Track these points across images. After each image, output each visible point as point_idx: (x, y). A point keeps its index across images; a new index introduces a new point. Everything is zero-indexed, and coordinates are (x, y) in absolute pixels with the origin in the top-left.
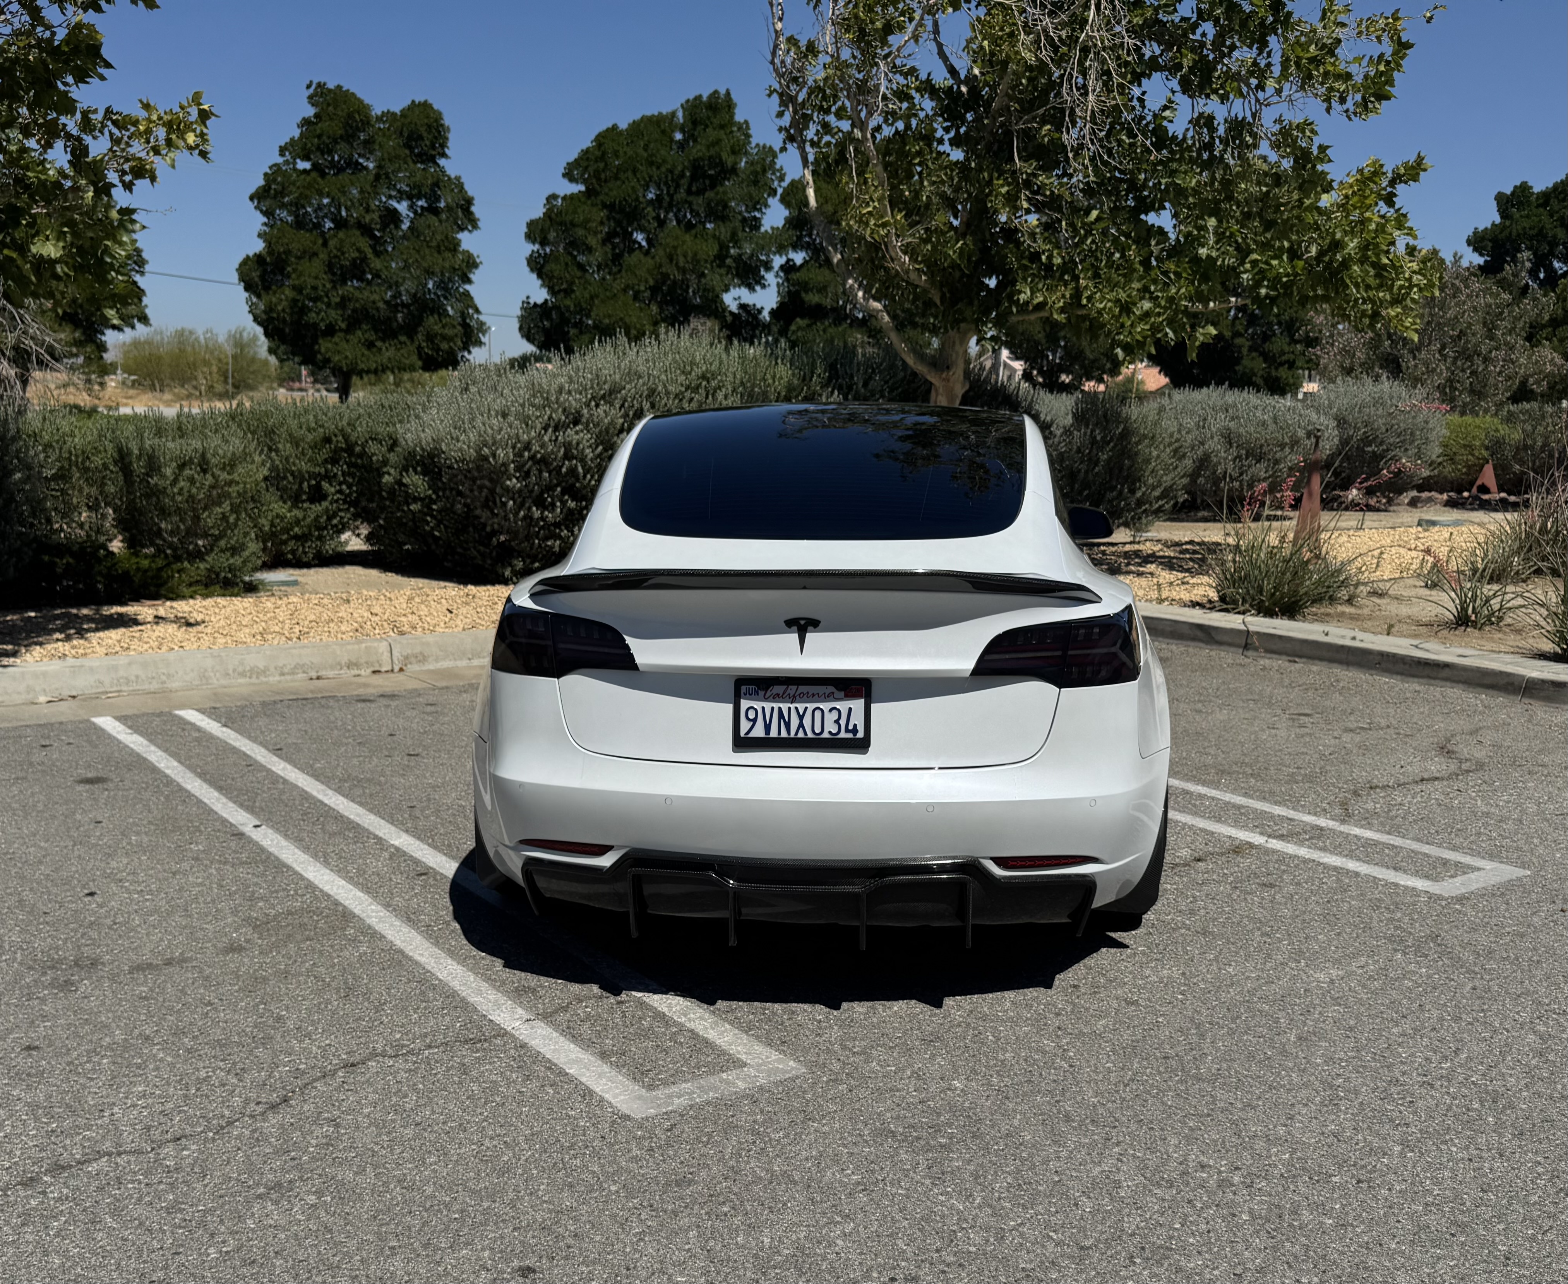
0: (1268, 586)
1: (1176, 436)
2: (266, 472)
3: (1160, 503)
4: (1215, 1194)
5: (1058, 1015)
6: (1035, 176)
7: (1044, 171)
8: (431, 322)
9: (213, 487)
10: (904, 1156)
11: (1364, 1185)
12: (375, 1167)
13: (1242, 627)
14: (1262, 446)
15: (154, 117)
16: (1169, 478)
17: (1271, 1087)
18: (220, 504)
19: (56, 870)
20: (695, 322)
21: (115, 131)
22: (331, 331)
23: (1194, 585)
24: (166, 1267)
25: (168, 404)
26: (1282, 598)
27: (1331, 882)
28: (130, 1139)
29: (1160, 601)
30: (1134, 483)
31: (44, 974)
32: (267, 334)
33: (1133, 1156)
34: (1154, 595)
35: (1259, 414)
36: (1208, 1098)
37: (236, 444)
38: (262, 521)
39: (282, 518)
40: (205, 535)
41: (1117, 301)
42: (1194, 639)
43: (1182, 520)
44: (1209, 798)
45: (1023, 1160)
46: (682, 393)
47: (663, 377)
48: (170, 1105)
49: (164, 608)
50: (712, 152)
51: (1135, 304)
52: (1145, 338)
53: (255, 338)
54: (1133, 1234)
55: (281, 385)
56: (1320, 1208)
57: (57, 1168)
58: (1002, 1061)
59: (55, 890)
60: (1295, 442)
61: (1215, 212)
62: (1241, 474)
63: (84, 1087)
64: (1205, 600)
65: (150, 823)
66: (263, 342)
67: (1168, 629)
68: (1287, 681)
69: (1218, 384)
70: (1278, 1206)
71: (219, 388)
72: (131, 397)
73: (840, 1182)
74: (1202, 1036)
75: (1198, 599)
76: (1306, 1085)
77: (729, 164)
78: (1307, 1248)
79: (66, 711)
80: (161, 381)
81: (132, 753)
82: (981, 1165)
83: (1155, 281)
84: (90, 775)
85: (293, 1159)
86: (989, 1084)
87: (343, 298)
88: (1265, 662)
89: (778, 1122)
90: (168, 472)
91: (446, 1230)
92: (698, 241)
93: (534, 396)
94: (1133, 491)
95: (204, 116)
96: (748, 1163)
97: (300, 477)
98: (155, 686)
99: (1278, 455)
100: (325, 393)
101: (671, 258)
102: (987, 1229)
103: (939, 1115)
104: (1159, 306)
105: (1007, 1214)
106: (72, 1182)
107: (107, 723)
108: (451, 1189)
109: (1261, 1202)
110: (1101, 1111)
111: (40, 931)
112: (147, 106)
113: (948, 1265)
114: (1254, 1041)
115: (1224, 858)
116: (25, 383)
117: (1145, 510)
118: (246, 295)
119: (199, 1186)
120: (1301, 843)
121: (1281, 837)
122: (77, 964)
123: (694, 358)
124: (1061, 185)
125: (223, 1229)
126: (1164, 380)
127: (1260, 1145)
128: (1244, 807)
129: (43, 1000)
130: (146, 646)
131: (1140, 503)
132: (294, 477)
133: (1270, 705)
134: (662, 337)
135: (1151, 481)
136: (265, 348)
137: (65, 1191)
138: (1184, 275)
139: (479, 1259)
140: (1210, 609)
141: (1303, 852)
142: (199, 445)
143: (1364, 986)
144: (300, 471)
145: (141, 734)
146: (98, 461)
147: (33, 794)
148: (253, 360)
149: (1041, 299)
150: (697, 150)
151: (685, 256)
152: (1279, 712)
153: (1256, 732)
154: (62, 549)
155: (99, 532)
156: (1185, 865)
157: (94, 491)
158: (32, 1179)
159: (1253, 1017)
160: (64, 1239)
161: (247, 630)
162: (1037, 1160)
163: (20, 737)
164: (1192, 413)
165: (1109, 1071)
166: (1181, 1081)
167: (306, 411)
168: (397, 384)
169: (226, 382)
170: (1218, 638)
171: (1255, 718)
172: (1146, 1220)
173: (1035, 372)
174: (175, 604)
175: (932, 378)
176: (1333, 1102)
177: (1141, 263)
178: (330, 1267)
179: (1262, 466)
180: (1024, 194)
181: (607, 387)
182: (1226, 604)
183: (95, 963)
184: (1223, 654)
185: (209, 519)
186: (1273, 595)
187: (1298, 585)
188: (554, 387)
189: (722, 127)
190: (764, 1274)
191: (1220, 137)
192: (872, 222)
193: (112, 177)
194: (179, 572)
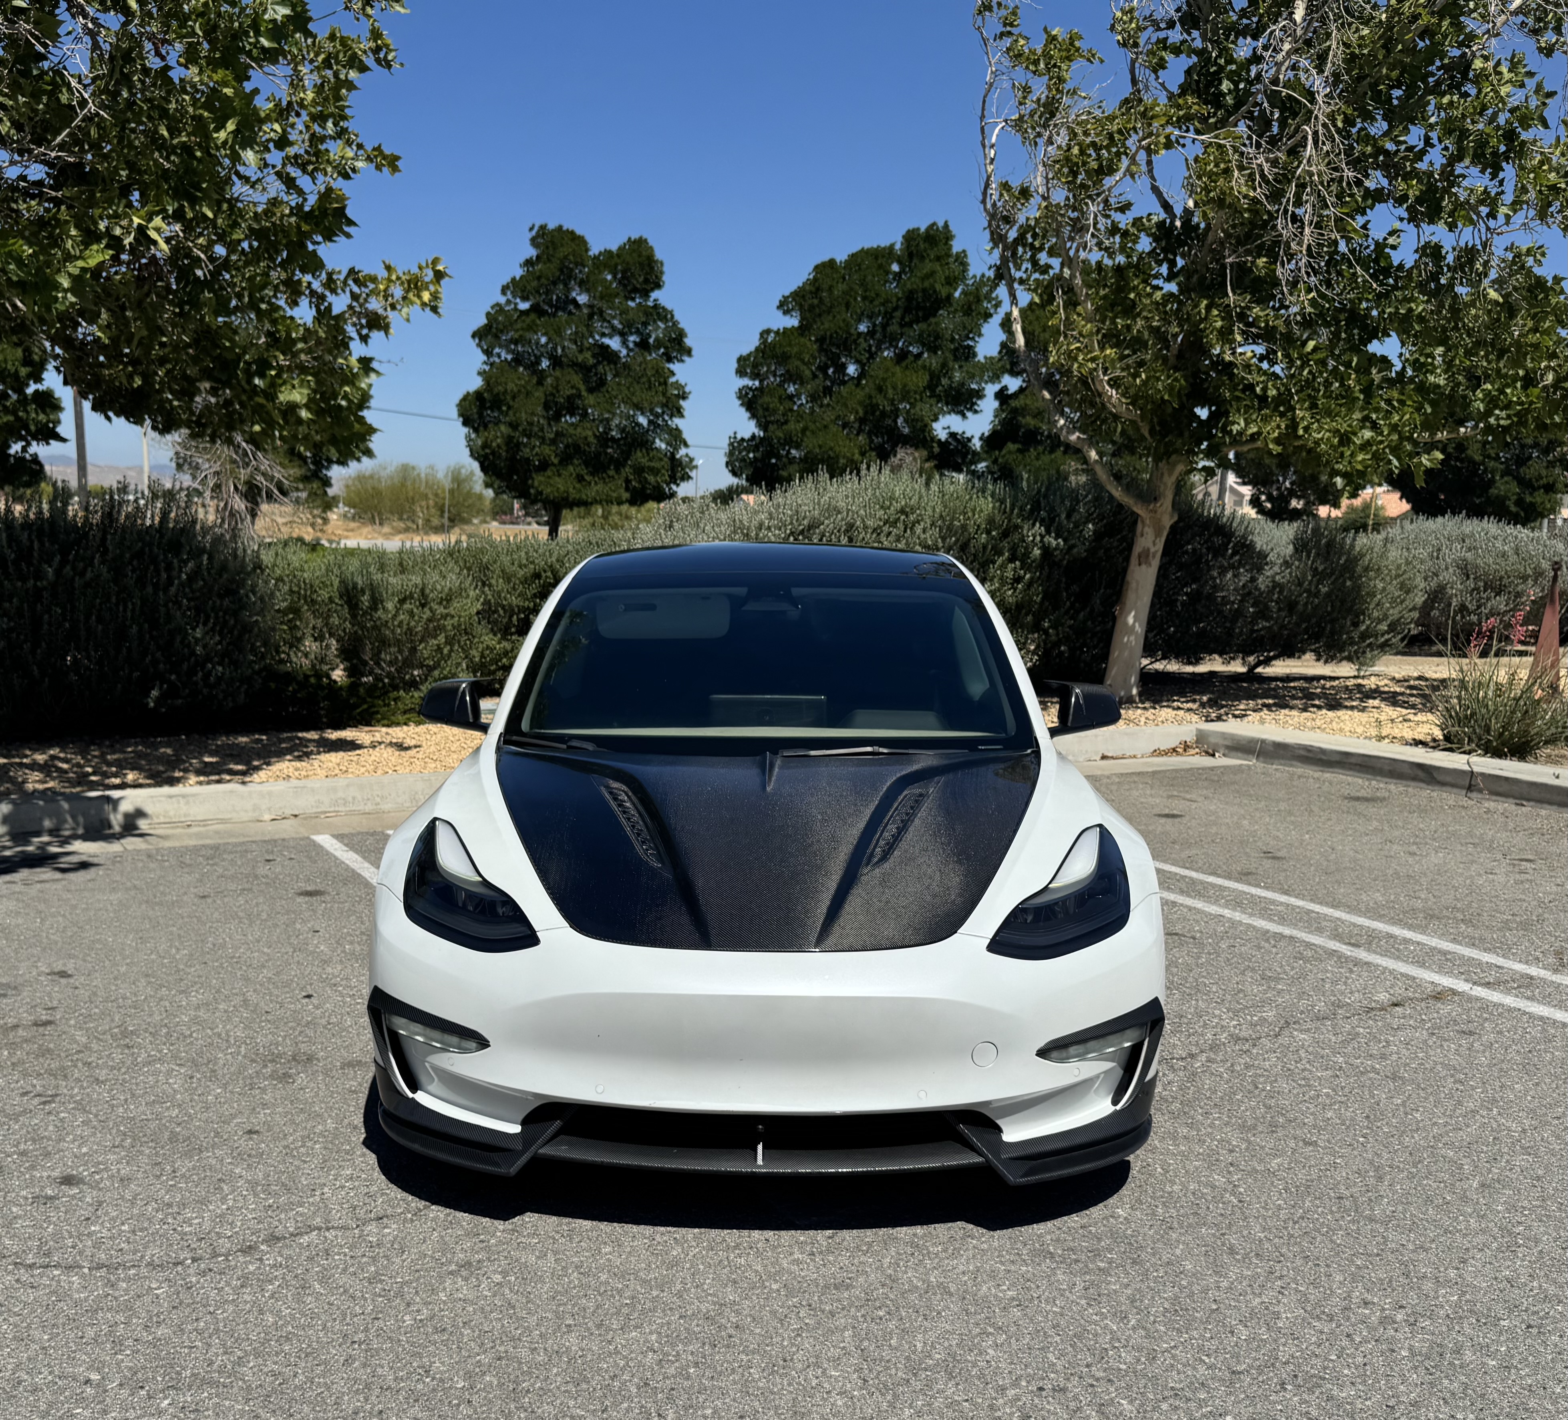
0: (1495, 725)
1: (1403, 568)
2: (479, 607)
3: (1386, 637)
4: (1376, 1329)
5: (1231, 1151)
6: (1250, 309)
7: (1258, 304)
8: (639, 457)
9: (430, 620)
10: (1061, 1277)
11: (1534, 1331)
12: (555, 1253)
13: (1467, 768)
14: (1501, 578)
15: (394, 277)
16: (1396, 611)
17: (1446, 1231)
18: (435, 637)
19: (278, 974)
20: (902, 454)
21: (356, 289)
22: (544, 466)
23: (1418, 723)
24: (366, 1330)
25: (387, 536)
26: (1511, 737)
27: (1535, 1032)
28: (338, 1216)
29: (1380, 738)
30: (1358, 617)
31: (265, 1066)
32: (483, 469)
33: (1296, 1290)
34: (1373, 732)
35: (1498, 544)
36: (1379, 1239)
37: (452, 580)
38: (474, 652)
39: (492, 650)
40: (421, 666)
41: (1336, 432)
42: (1415, 779)
43: (1414, 654)
44: (1413, 942)
45: (1182, 1288)
46: (880, 527)
47: (862, 512)
48: (375, 1188)
49: (381, 733)
50: (926, 284)
51: (1355, 434)
52: (1366, 467)
53: (472, 473)
54: (1287, 1363)
55: (494, 519)
56: (1484, 1349)
57: (273, 1239)
58: (1170, 1193)
59: (276, 992)
60: (1539, 574)
61: (1443, 341)
62: (1479, 607)
63: (298, 1168)
64: (1429, 739)
65: (362, 933)
66: (479, 475)
67: (1387, 768)
68: (1511, 825)
69: (1454, 513)
70: (1440, 1345)
71: (436, 522)
72: (352, 530)
73: (995, 1296)
74: (1380, 1179)
75: (1421, 737)
76: (1483, 1231)
77: (944, 295)
78: (1466, 1386)
79: (288, 829)
80: (380, 514)
81: (348, 868)
82: (1139, 1290)
83: (1377, 410)
84: (309, 888)
85: (482, 1241)
86: (1154, 1214)
87: (557, 434)
88: (1491, 805)
89: (938, 1237)
90: (390, 606)
91: (618, 1313)
92: (908, 373)
93: (735, 532)
94: (1356, 625)
95: (439, 276)
96: (906, 1272)
97: (510, 611)
98: (369, 807)
99: (1519, 588)
100: (535, 526)
101: (880, 389)
102: (1140, 1349)
103: (1099, 1240)
104: (1381, 434)
105: (1161, 1337)
106: (286, 1252)
107: (325, 840)
108: (623, 1277)
109: (1423, 1340)
110: (1267, 1245)
111: (262, 1028)
112: (388, 268)
113: (1097, 1380)
114: (1435, 1185)
115: (1423, 1004)
116: (254, 515)
117: (1370, 645)
118: (465, 430)
119: (398, 1261)
120: (1508, 992)
121: (1488, 985)
122: (294, 1059)
123: (893, 492)
124: (1277, 317)
125: (418, 1299)
126: (1405, 506)
127: (1428, 1286)
128: (1450, 953)
129: (264, 1090)
130: (363, 770)
131: (1364, 636)
132: (505, 611)
133: (1490, 849)
134: (863, 472)
135: (1376, 614)
136: (481, 482)
137: (279, 1259)
138: (1409, 403)
139: (646, 1341)
140: (1434, 748)
141: (1509, 1001)
142: (419, 581)
143: (1558, 1137)
144: (510, 605)
145: (356, 851)
146: (324, 594)
147: (257, 904)
148: (469, 494)
149: (1255, 430)
150: (912, 282)
151: (894, 388)
152: (1499, 856)
153: (1471, 877)
154: (289, 677)
155: (322, 661)
156: (1382, 1009)
157: (319, 623)
158: (250, 1247)
159: (1435, 1163)
160: (277, 1300)
161: (455, 756)
162: (1196, 1288)
163: (246, 851)
164: (1426, 543)
165: (1279, 1208)
166: (1353, 1221)
167: (519, 548)
168: (605, 517)
169: (442, 516)
170: (1440, 778)
171: (1473, 862)
172: (1302, 1351)
173: (1263, 498)
174: (390, 730)
175: (1139, 510)
176: (1511, 1248)
177: (1361, 391)
178: (513, 1339)
179: (1502, 599)
180: (1238, 327)
181: (806, 522)
182: (1450, 743)
183: (310, 1059)
184: (1445, 795)
185: (425, 650)
186: (1501, 735)
187: (1528, 725)
188: (755, 523)
189: (938, 259)
190: (915, 1375)
191: (1448, 265)
192: (1081, 358)
193: (351, 330)
194: (395, 700)
